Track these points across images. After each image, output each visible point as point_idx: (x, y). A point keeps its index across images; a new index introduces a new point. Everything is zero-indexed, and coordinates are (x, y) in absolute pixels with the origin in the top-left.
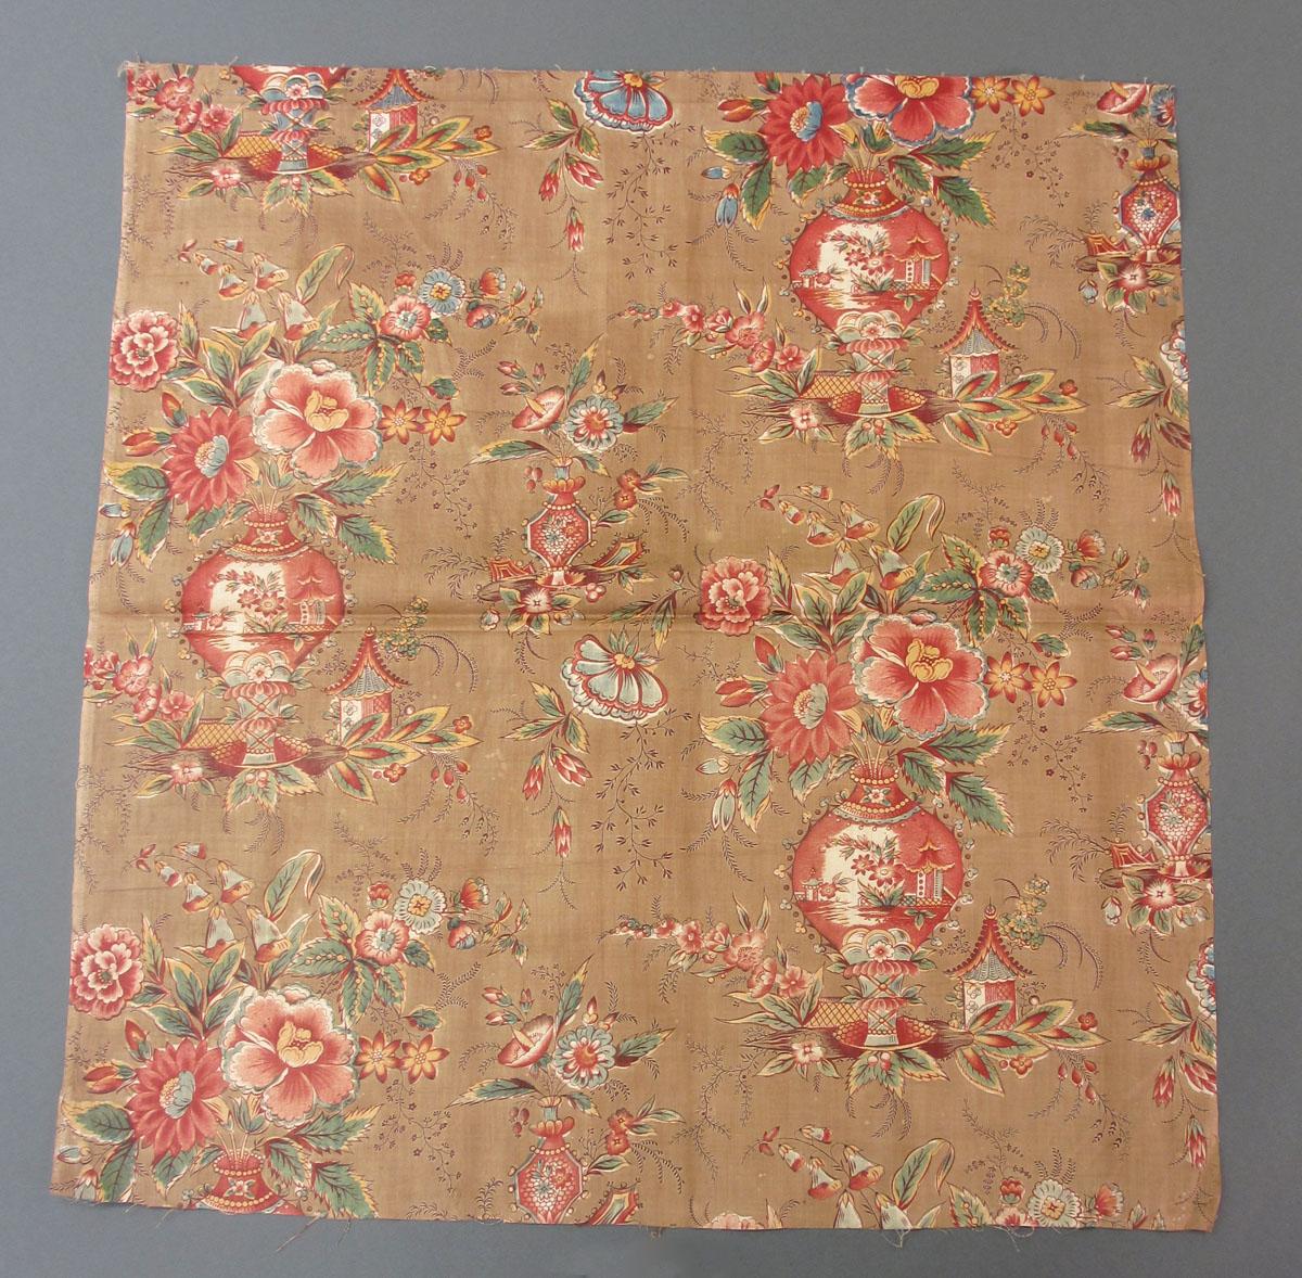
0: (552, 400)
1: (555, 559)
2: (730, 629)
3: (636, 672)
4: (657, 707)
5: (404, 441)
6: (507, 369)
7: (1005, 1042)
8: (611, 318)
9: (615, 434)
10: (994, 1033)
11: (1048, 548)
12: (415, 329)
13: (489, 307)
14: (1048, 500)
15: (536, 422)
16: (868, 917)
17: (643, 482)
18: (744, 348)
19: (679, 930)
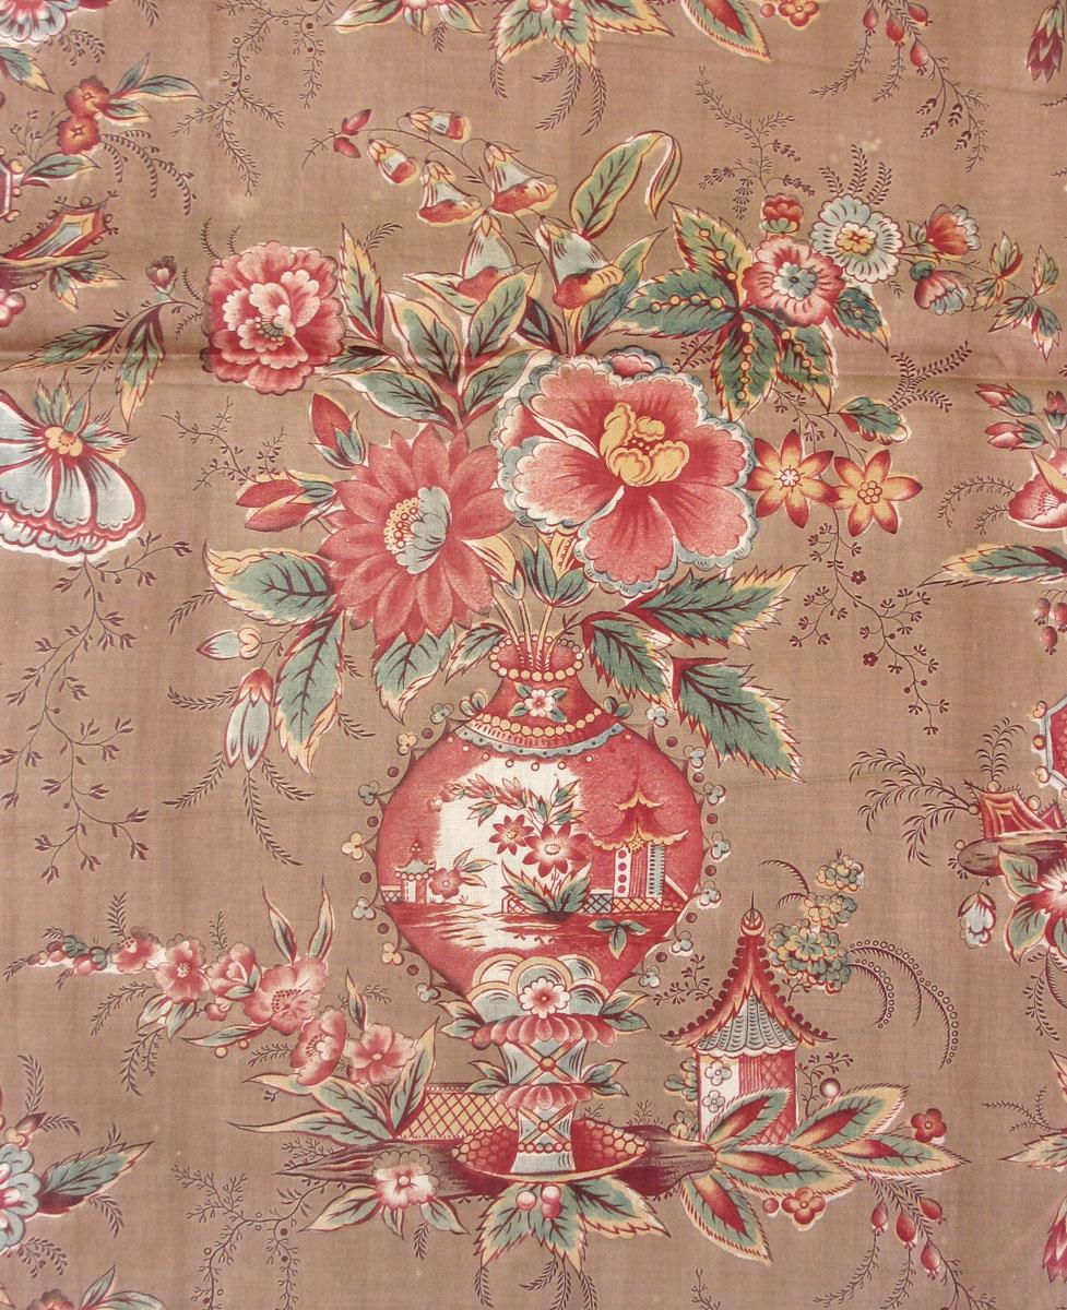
2: (266, 380)
3: (86, 462)
4: (127, 529)
7: (776, 1166)
9: (64, 11)
10: (754, 1148)
11: (872, 235)
14: (874, 147)
16: (521, 933)
17: (113, 101)
19: (160, 957)
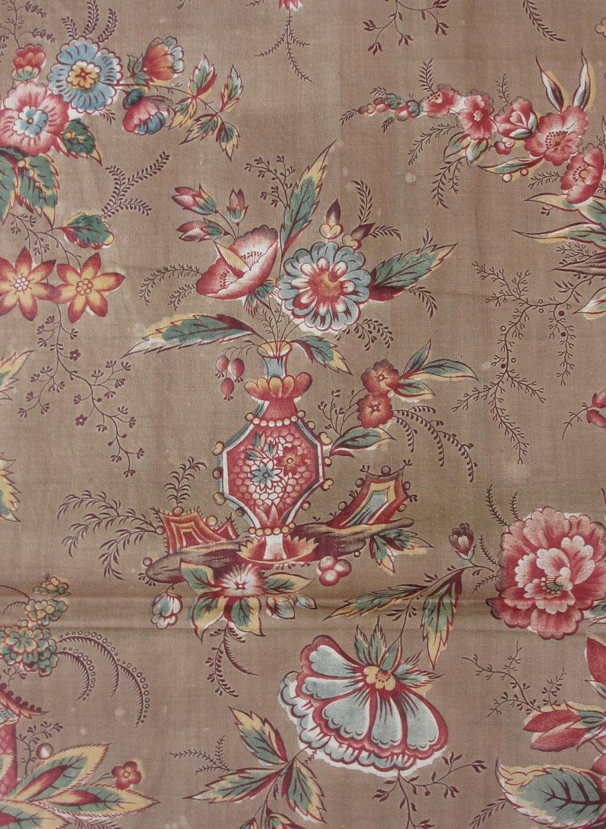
0: (258, 249)
1: (267, 512)
2: (546, 626)
3: (399, 695)
4: (433, 749)
5: (30, 315)
6: (187, 198)
8: (347, 117)
9: (357, 303)
12: (45, 135)
13: (159, 100)
15: (233, 285)
17: (402, 381)
18: (557, 163)
